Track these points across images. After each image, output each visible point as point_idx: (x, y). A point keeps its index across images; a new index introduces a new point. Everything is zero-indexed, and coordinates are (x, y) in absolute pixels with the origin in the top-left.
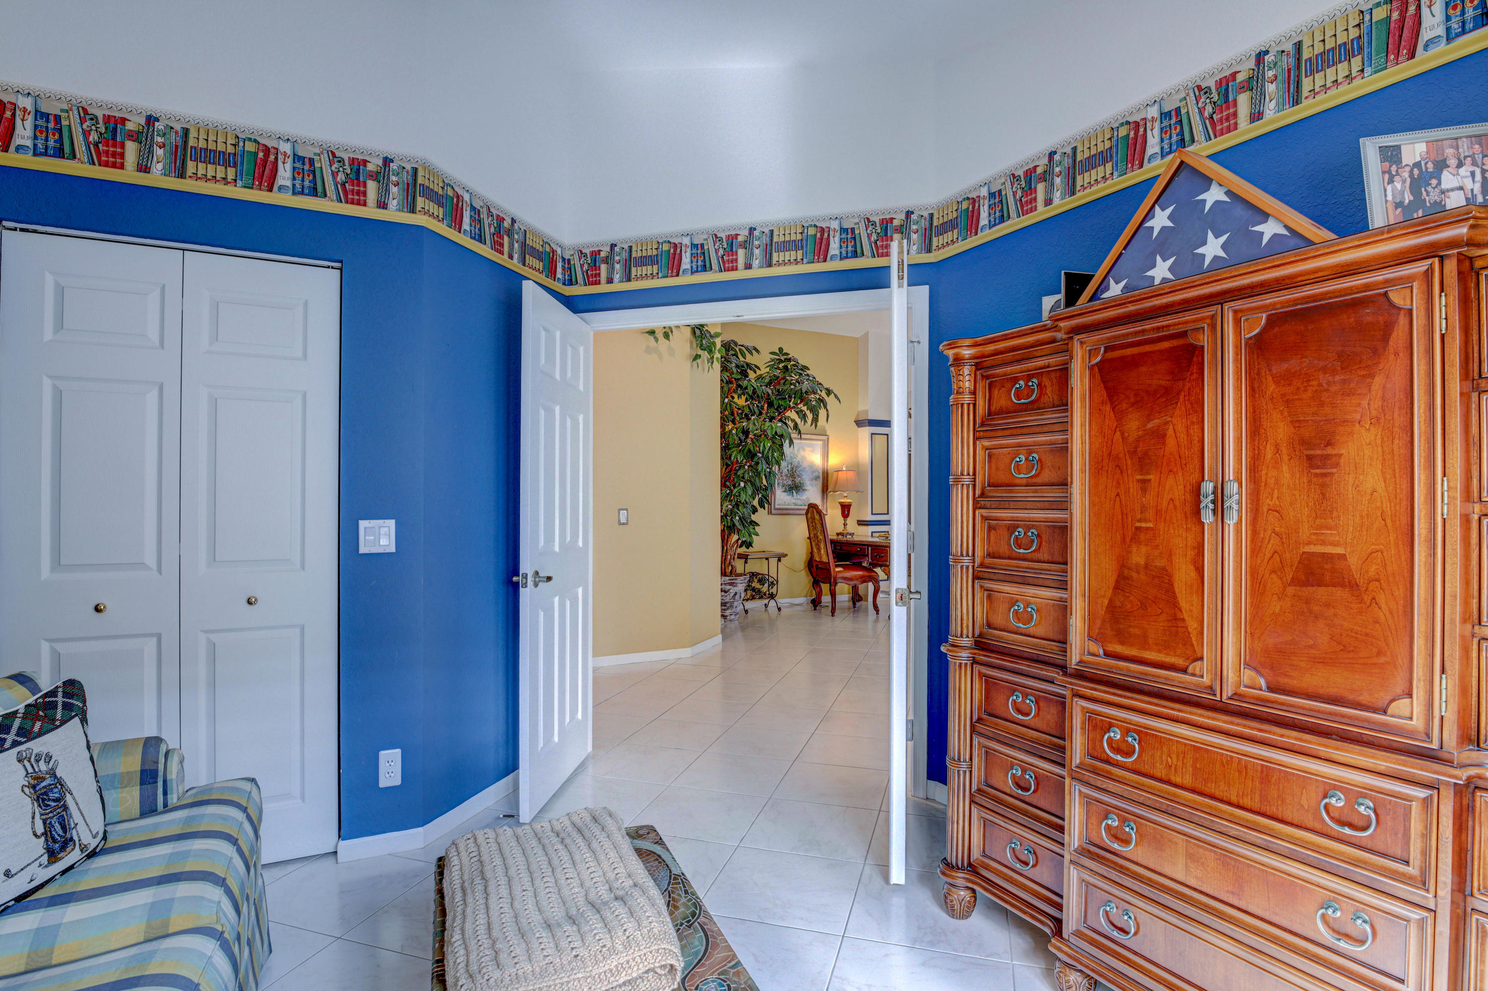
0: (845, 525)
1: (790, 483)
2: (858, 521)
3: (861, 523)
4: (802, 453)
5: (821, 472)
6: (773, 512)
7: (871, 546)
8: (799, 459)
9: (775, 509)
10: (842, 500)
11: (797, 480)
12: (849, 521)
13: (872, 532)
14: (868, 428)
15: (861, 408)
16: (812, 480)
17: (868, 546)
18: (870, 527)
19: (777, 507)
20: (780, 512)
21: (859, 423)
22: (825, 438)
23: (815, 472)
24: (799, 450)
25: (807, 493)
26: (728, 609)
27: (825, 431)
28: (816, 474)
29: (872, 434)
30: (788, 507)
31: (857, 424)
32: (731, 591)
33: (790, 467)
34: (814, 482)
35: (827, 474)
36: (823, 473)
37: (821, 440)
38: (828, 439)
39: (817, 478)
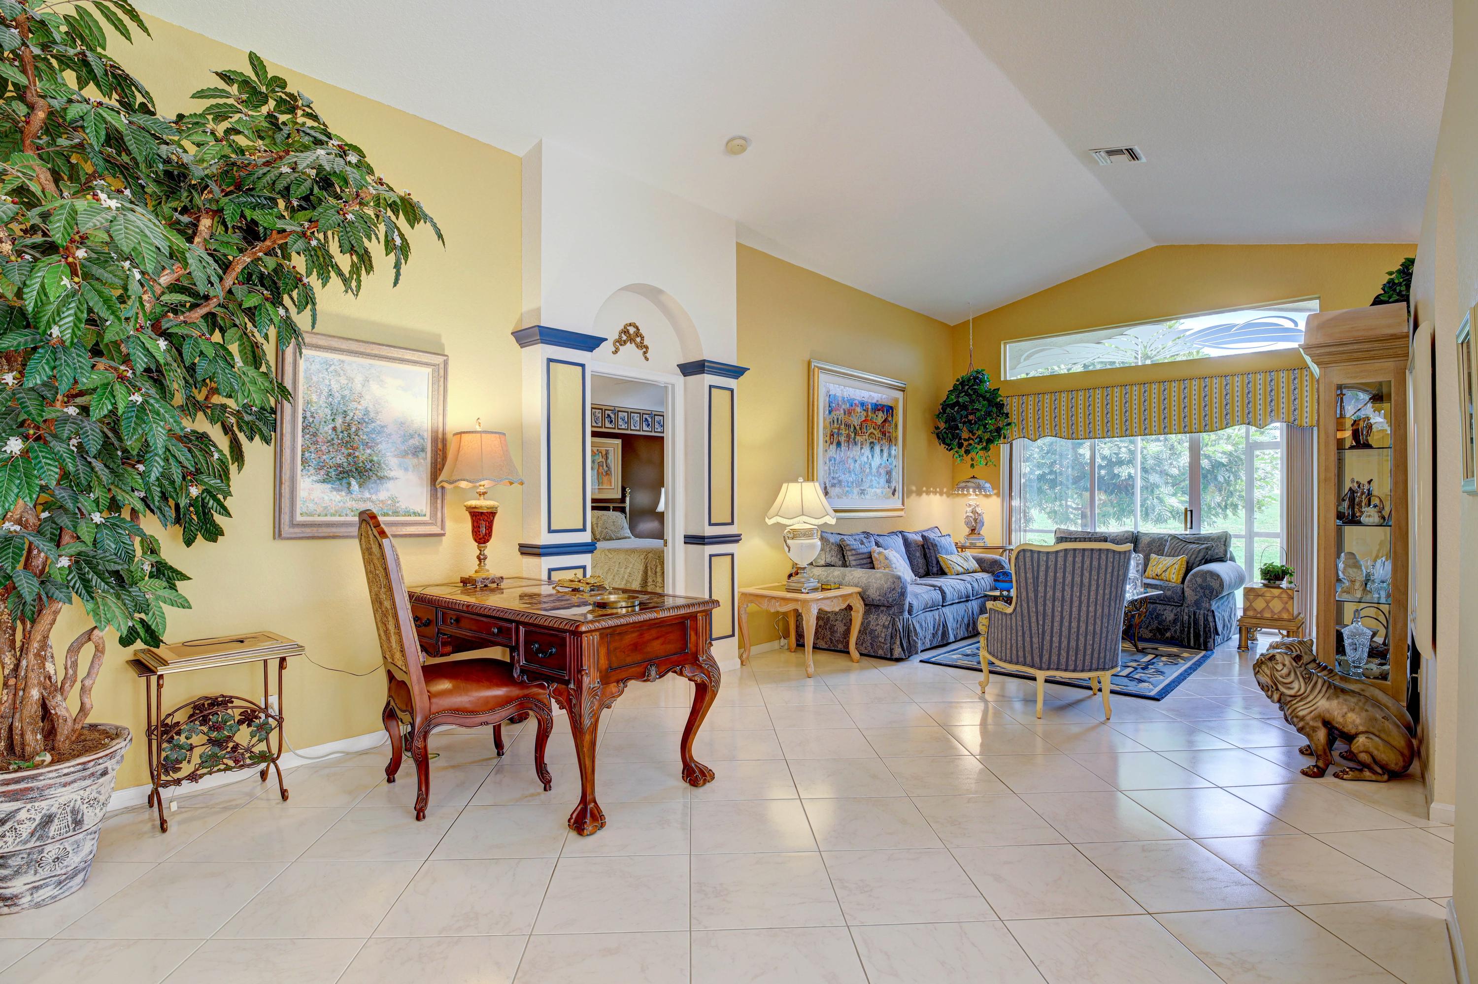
0: (481, 559)
1: (340, 459)
2: (521, 546)
3: (527, 550)
4: (375, 388)
5: (428, 436)
6: (286, 530)
7: (525, 624)
8: (367, 402)
9: (293, 525)
10: (473, 503)
11: (363, 454)
12: (491, 548)
13: (550, 571)
14: (540, 346)
15: (527, 306)
16: (404, 454)
17: (518, 623)
18: (544, 559)
19: (299, 518)
20: (308, 531)
21: (523, 337)
22: (439, 360)
23: (412, 436)
24: (367, 380)
25: (390, 485)
26: (17, 873)
27: (442, 346)
28: (415, 442)
29: (550, 360)
30: (336, 519)
31: (517, 340)
32: (22, 815)
33: (339, 421)
34: (411, 461)
35: (444, 441)
36: (435, 440)
37: (427, 364)
38: (446, 363)
39: (417, 451)
